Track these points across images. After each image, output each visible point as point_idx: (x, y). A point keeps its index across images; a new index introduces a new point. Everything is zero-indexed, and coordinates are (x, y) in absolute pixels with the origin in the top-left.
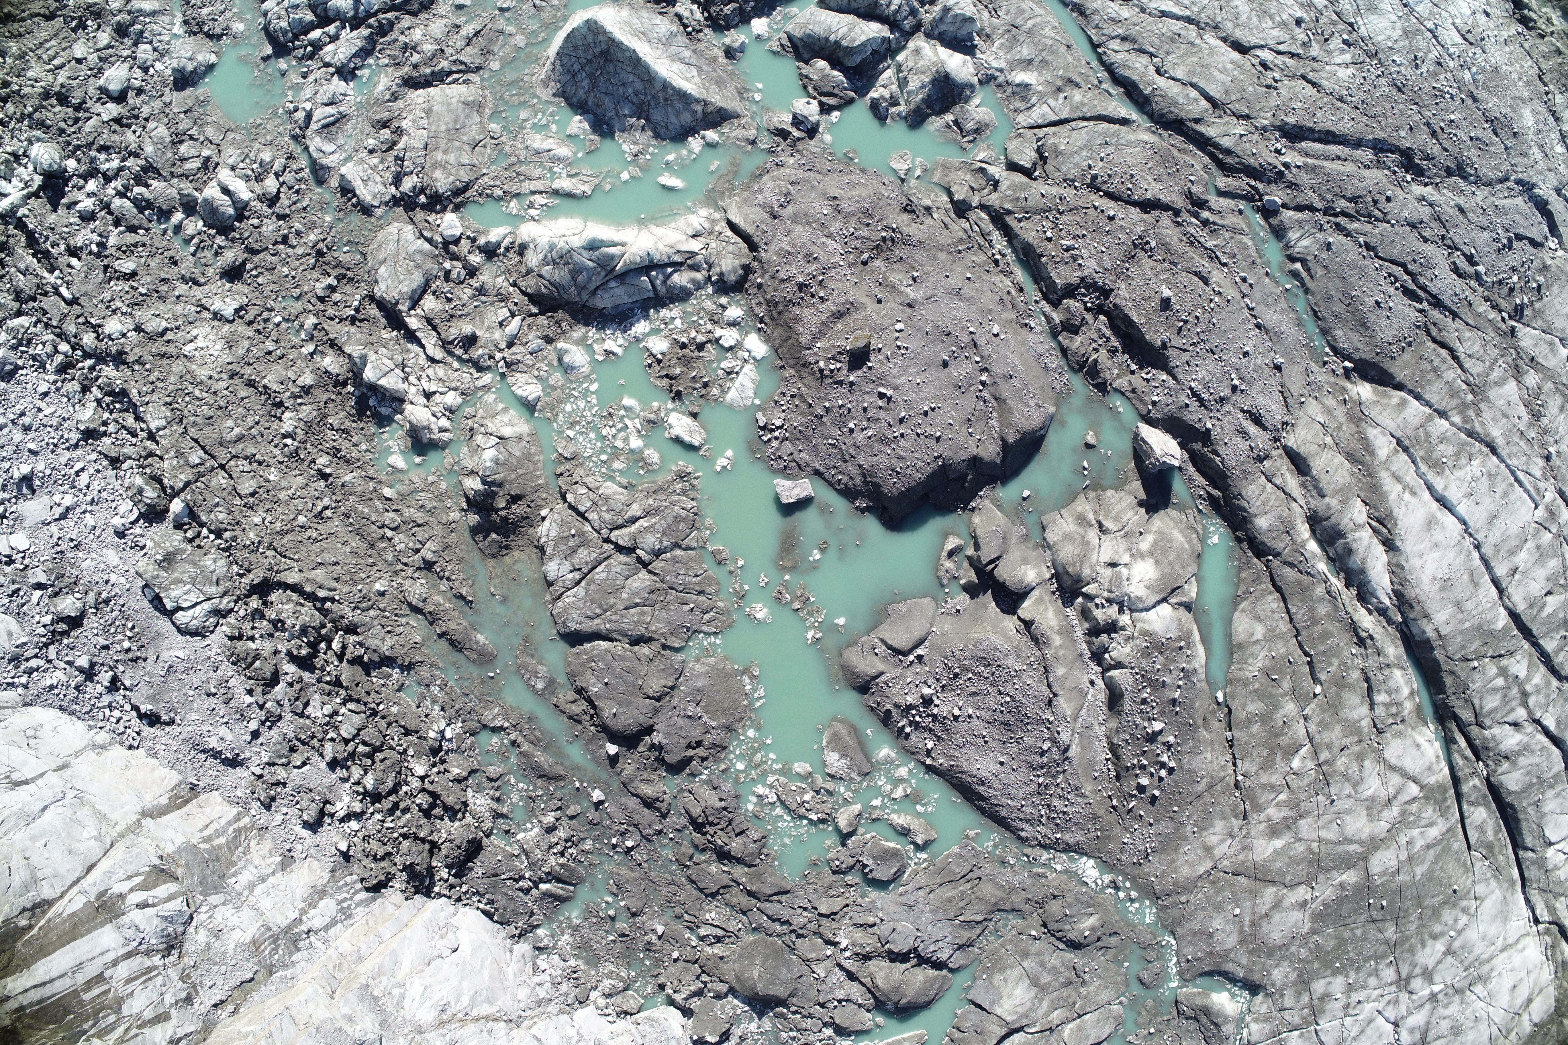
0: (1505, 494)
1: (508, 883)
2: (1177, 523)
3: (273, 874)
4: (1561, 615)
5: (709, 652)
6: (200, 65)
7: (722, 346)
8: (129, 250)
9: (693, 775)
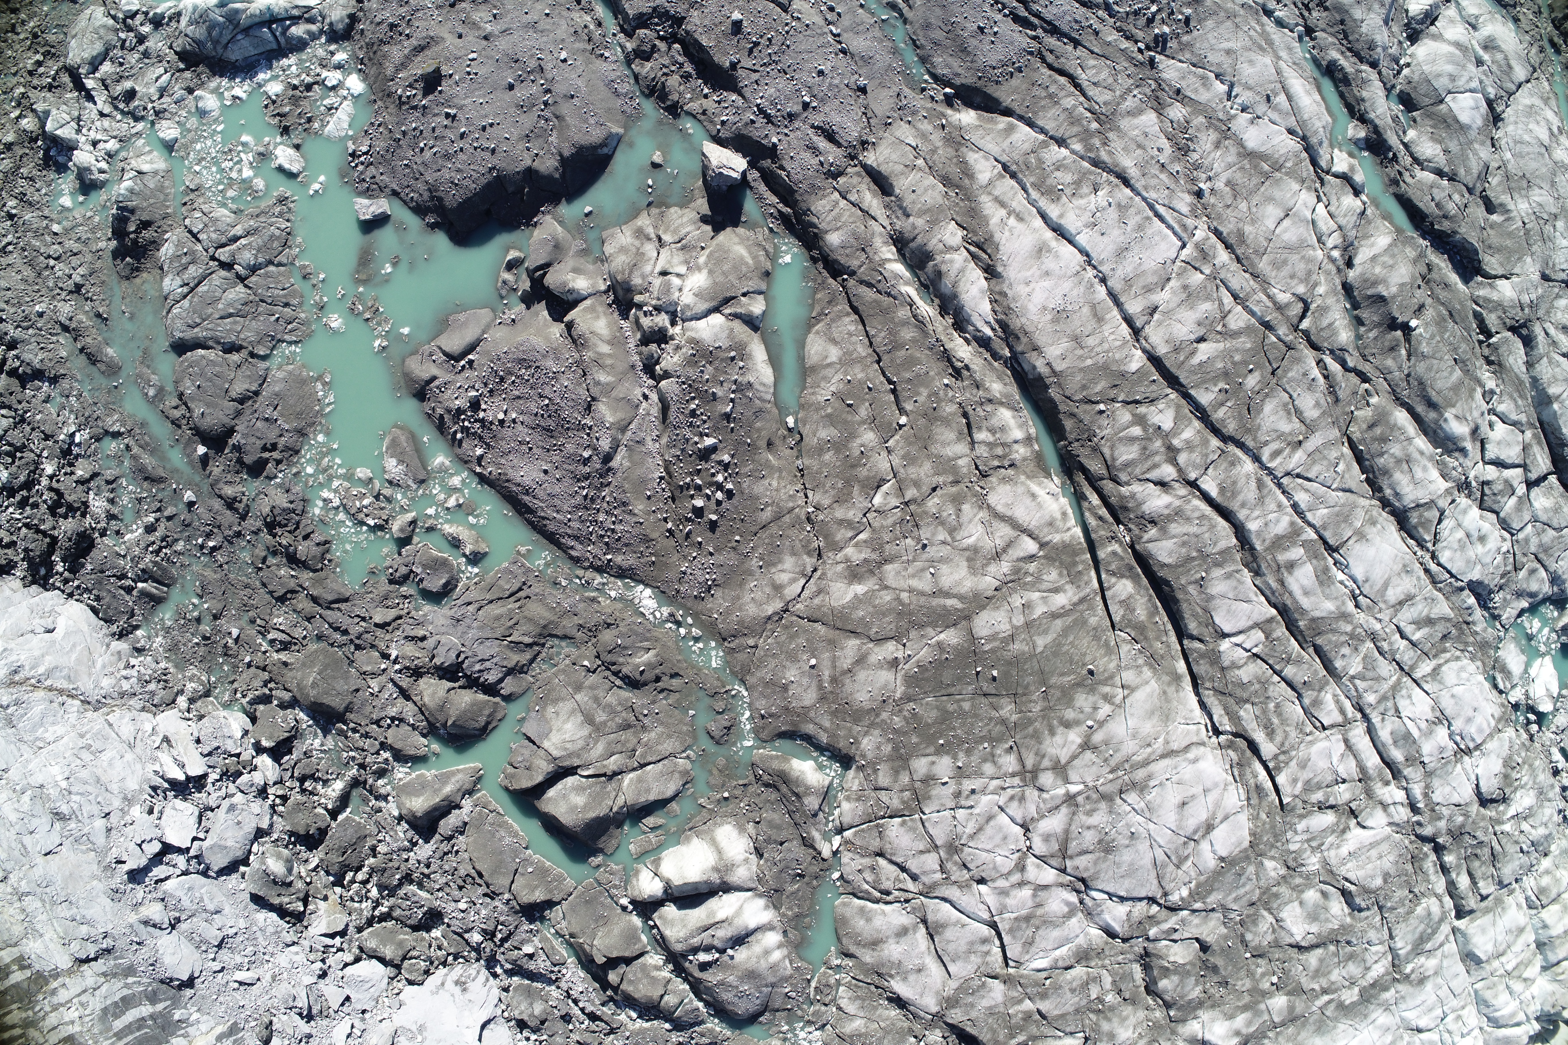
1: (112, 580)
2: (743, 240)
4: (1219, 365)
7: (326, 86)
9: (269, 478)
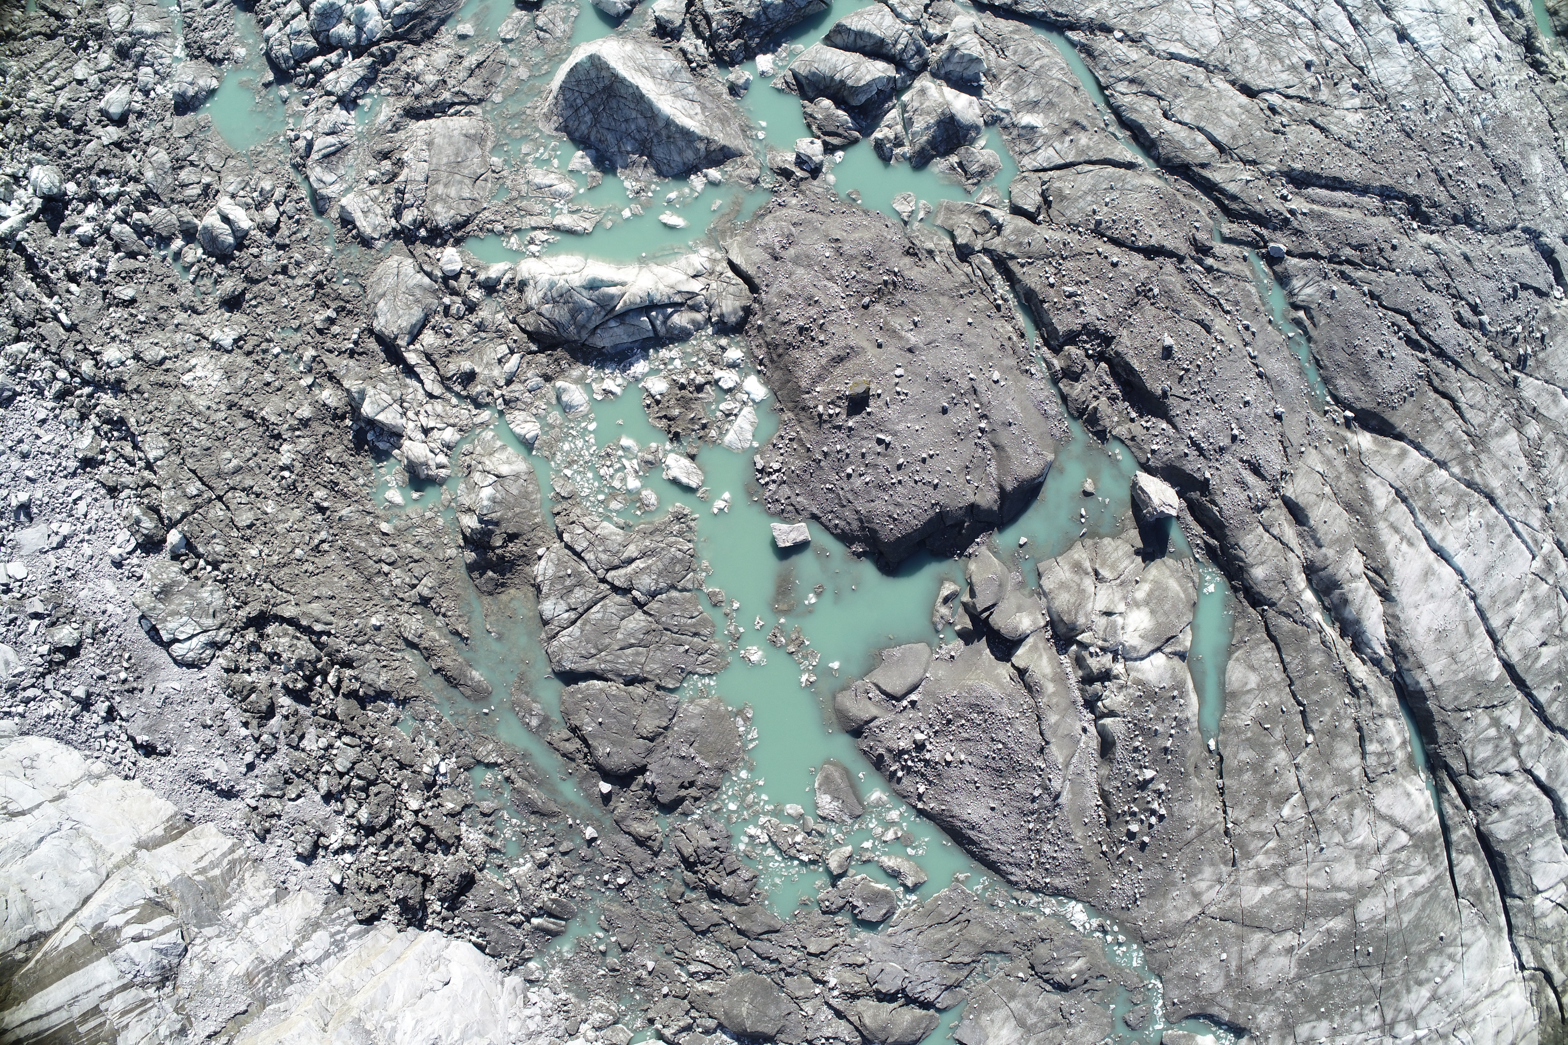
0: (1503, 545)
1: (500, 917)
2: (1173, 572)
3: (267, 905)
4: (1556, 666)
5: (703, 693)
6: (201, 89)
7: (721, 388)
8: (128, 276)
9: (685, 814)
